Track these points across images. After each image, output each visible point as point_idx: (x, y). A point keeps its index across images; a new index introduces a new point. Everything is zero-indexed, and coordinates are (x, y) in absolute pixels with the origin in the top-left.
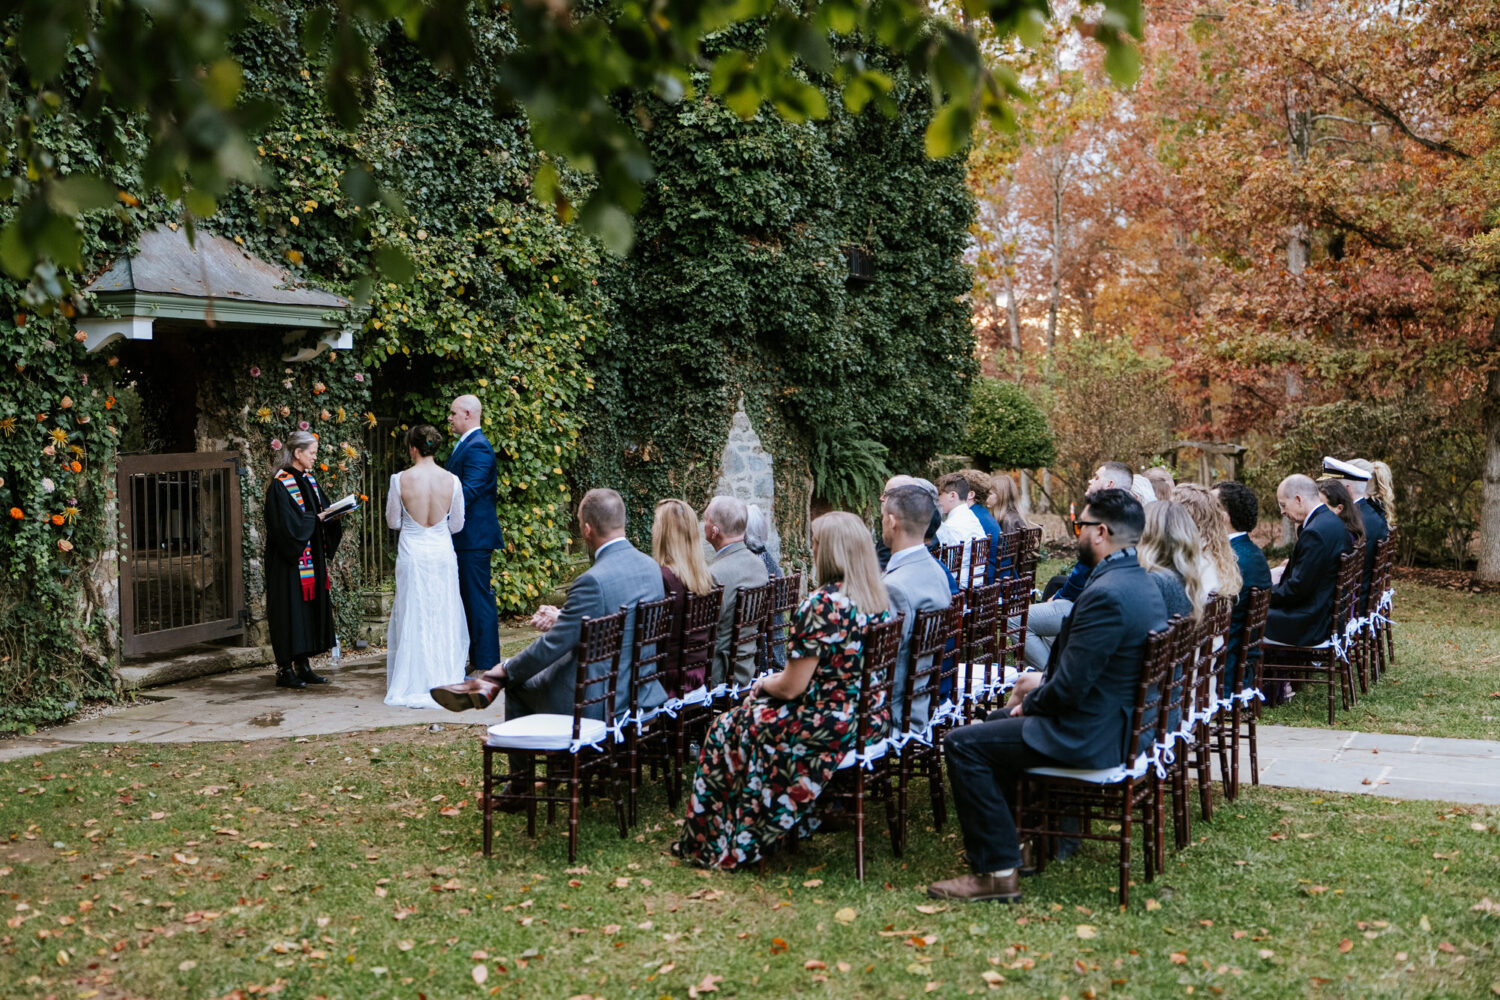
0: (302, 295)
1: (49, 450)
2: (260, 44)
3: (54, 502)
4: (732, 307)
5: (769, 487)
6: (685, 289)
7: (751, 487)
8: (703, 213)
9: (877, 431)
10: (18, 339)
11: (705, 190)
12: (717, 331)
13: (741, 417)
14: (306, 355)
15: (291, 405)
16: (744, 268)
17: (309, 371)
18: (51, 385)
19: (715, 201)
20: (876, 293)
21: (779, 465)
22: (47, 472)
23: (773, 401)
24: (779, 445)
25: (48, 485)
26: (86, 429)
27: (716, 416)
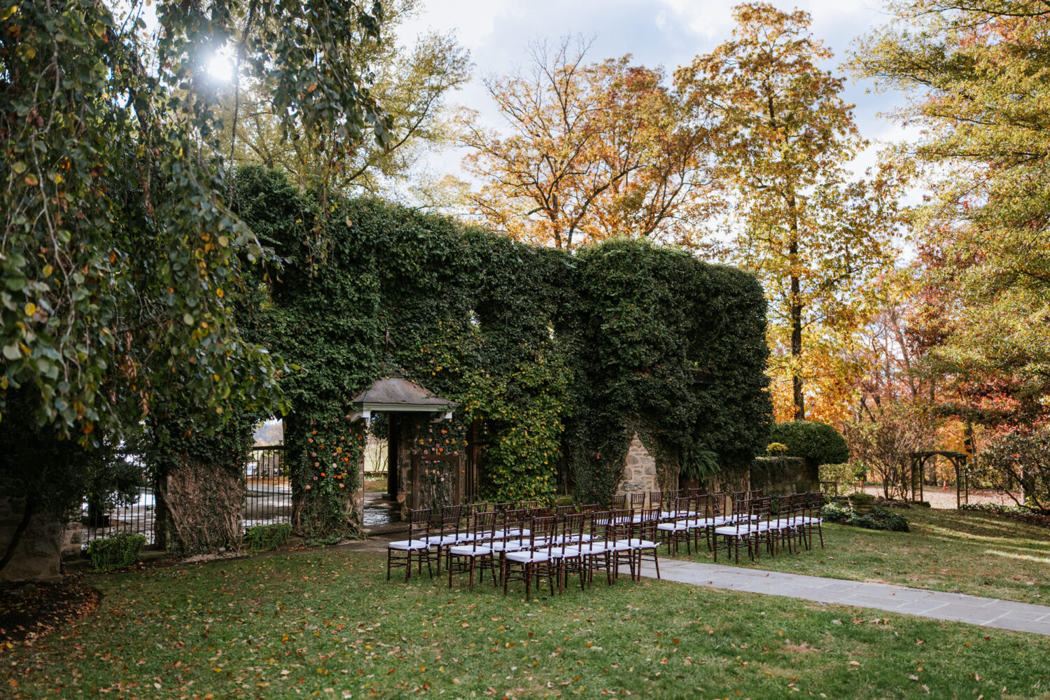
0: (432, 400)
1: (335, 454)
2: (422, 315)
3: (336, 471)
4: (626, 398)
5: (654, 470)
6: (607, 392)
7: (643, 470)
8: (614, 362)
9: (714, 447)
10: (324, 419)
11: (615, 353)
12: (621, 408)
13: (636, 441)
14: (437, 421)
15: (433, 438)
16: (631, 383)
17: (440, 426)
18: (338, 433)
19: (618, 357)
20: (713, 388)
21: (659, 463)
22: (335, 461)
23: (653, 435)
24: (658, 453)
25: (335, 465)
26: (351, 447)
27: (625, 442)
